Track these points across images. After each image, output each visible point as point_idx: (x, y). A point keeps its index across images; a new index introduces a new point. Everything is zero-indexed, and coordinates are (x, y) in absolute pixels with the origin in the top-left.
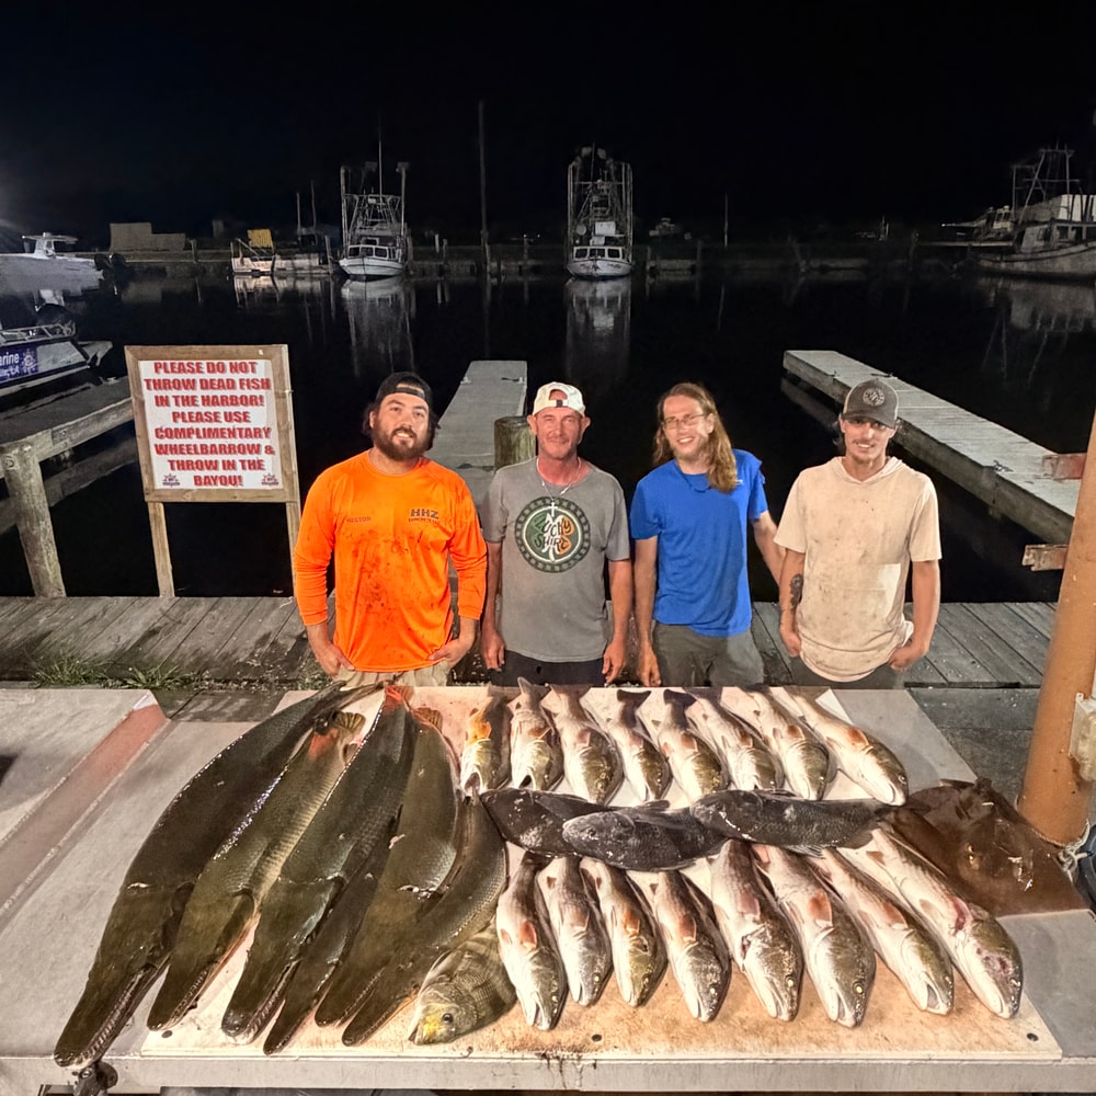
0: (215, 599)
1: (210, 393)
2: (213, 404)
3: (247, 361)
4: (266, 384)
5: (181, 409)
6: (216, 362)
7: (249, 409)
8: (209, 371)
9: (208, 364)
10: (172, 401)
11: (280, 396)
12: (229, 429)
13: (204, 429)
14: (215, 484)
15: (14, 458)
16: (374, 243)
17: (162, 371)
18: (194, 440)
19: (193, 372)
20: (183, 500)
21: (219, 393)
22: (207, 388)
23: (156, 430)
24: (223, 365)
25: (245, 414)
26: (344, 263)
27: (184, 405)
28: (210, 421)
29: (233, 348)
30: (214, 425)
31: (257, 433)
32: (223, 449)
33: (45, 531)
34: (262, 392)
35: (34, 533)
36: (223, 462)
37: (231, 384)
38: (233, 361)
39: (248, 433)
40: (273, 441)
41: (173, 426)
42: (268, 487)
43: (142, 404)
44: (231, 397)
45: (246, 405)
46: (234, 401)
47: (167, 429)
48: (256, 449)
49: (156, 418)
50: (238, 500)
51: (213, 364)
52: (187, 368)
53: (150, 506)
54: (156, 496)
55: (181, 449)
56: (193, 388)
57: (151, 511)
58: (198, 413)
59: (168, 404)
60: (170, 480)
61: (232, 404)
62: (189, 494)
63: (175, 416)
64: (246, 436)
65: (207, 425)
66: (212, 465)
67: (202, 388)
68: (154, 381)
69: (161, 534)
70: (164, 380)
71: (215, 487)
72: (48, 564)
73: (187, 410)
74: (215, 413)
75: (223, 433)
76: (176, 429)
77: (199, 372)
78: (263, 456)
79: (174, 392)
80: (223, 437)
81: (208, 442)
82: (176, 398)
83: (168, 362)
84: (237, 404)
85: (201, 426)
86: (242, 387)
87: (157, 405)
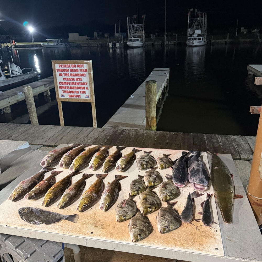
0: (74, 127)
1: (72, 73)
2: (73, 76)
3: (81, 64)
4: (86, 71)
5: (65, 77)
6: (74, 64)
7: (82, 77)
8: (72, 67)
9: (72, 65)
10: (63, 75)
11: (90, 74)
12: (77, 83)
13: (71, 83)
14: (74, 97)
15: (26, 89)
16: (136, 37)
17: (61, 67)
18: (68, 85)
19: (68, 67)
20: (66, 101)
21: (75, 73)
22: (71, 71)
23: (59, 82)
24: (75, 65)
25: (81, 78)
26: (128, 43)
27: (66, 76)
28: (72, 80)
29: (78, 61)
30: (73, 82)
31: (84, 84)
32: (75, 88)
33: (34, 108)
34: (85, 73)
35: (31, 108)
36: (76, 91)
37: (77, 71)
38: (78, 64)
39: (82, 84)
40: (88, 86)
41: (63, 82)
42: (87, 98)
43: (56, 75)
44: (78, 74)
45: (81, 76)
46: (78, 75)
47: (62, 82)
48: (84, 88)
49: (59, 79)
50: (79, 101)
51: (73, 65)
52: (67, 66)
53: (58, 102)
54: (59, 100)
55: (65, 88)
56: (68, 71)
57: (58, 104)
58: (70, 78)
59: (62, 76)
60: (63, 96)
61: (78, 76)
62: (67, 99)
63: (64, 79)
64: (81, 85)
65: (72, 81)
66: (73, 92)
67: (70, 71)
68: (59, 69)
69: (61, 110)
70: (61, 69)
71: (74, 98)
72: (34, 117)
73: (66, 77)
74: (74, 78)
75: (75, 84)
76: (64, 82)
77: (70, 67)
78: (85, 90)
79: (64, 73)
80: (76, 85)
81: (72, 86)
82: (64, 74)
83: (62, 65)
84: (79, 76)
85: (70, 82)
86: (80, 71)
87: (59, 76)
